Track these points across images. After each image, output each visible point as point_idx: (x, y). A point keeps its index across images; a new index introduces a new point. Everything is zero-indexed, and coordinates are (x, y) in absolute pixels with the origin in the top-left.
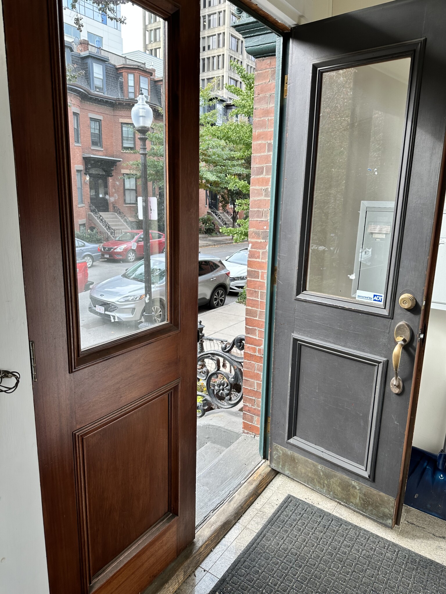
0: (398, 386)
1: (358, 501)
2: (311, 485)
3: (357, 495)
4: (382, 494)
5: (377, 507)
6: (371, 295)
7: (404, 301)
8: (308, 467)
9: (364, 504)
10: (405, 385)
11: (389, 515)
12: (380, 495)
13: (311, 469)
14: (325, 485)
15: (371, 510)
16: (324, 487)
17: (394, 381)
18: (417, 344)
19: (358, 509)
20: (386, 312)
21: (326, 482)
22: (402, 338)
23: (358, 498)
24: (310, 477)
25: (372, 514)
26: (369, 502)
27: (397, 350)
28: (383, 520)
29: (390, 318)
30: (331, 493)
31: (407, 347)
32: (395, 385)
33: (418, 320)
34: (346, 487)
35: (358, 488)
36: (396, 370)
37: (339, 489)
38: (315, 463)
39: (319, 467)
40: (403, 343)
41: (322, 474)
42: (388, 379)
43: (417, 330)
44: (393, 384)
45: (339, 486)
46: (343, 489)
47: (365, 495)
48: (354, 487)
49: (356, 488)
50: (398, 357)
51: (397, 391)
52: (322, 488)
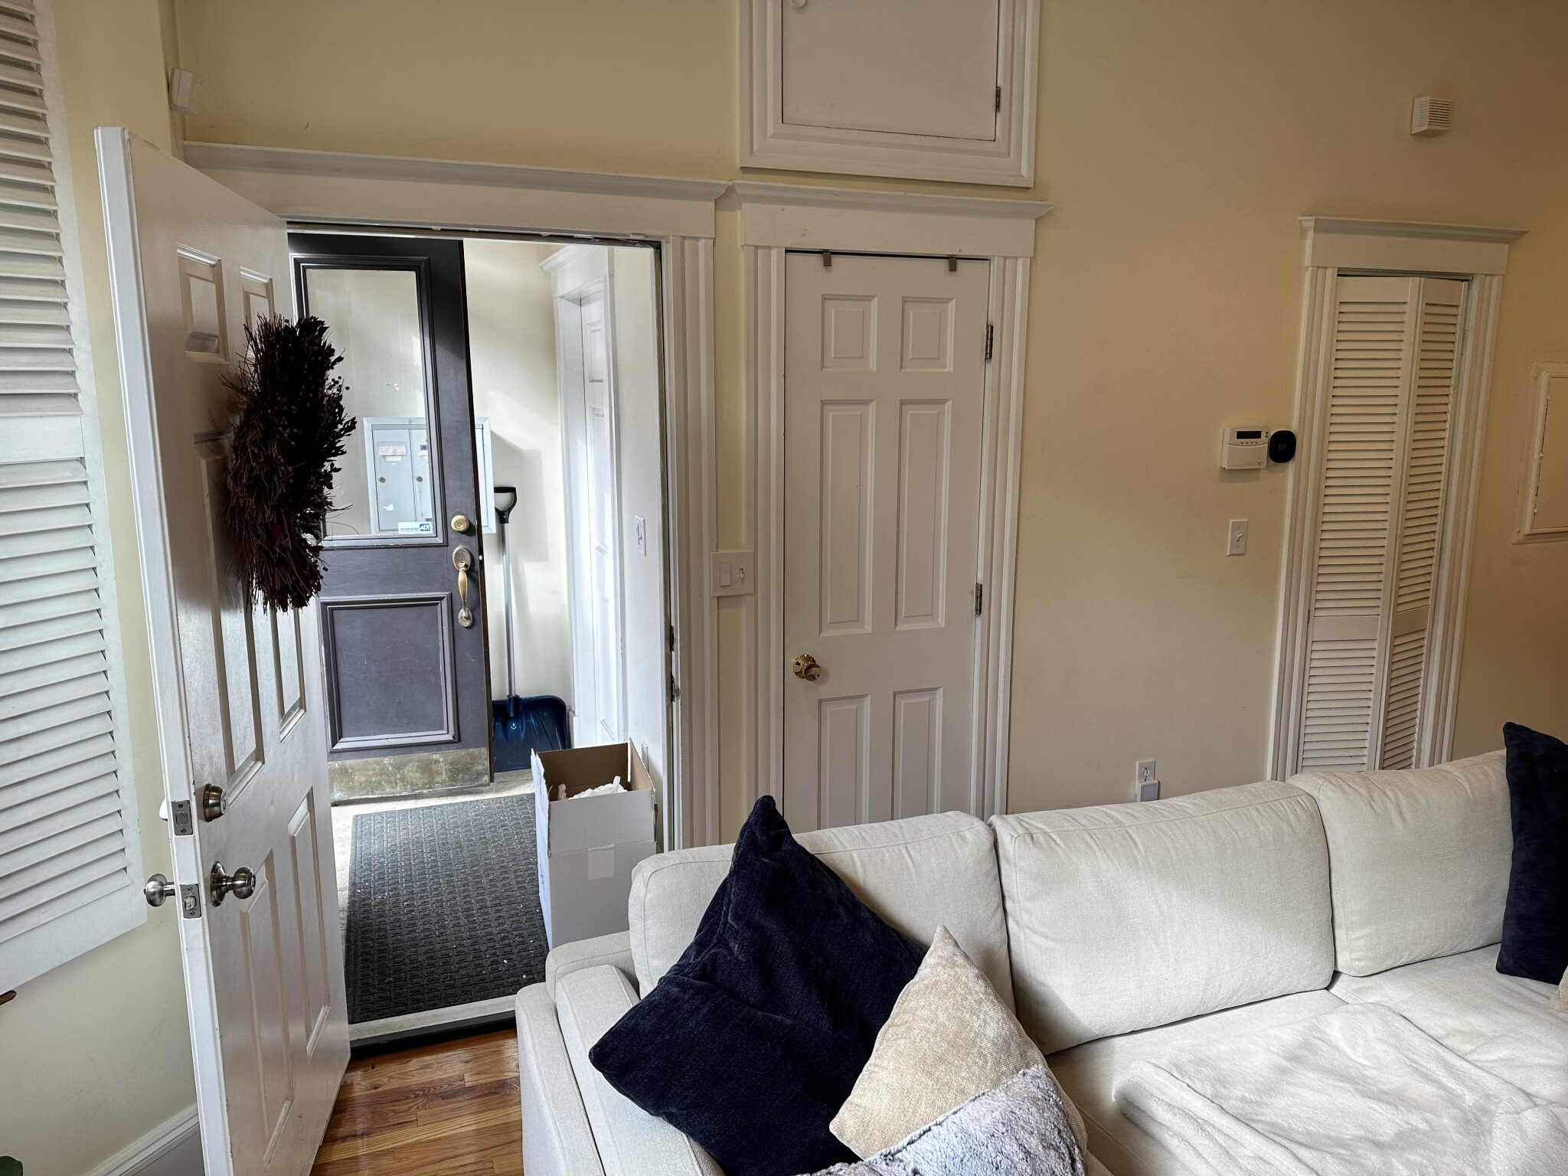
0: (467, 618)
1: (444, 776)
2: (378, 792)
3: (442, 769)
4: (471, 750)
5: (468, 769)
6: (417, 525)
7: (458, 523)
8: (369, 770)
9: (453, 776)
10: (475, 614)
11: (484, 771)
12: (469, 754)
13: (374, 770)
14: (398, 781)
15: (463, 778)
16: (396, 784)
17: (463, 613)
18: (477, 567)
19: (447, 786)
20: (440, 540)
21: (399, 776)
22: (464, 564)
23: (444, 773)
24: (375, 782)
25: (464, 782)
26: (457, 769)
27: (462, 577)
28: (477, 781)
29: (445, 546)
30: (409, 786)
31: (470, 572)
32: (465, 617)
33: (474, 540)
34: (427, 769)
35: (441, 760)
36: (464, 599)
37: (418, 775)
38: (378, 759)
39: (386, 760)
40: (464, 569)
41: (390, 768)
42: (454, 614)
43: (476, 552)
44: (461, 618)
45: (417, 772)
46: (423, 773)
47: (451, 764)
48: (437, 761)
49: (439, 762)
50: (464, 582)
51: (468, 623)
52: (394, 788)
